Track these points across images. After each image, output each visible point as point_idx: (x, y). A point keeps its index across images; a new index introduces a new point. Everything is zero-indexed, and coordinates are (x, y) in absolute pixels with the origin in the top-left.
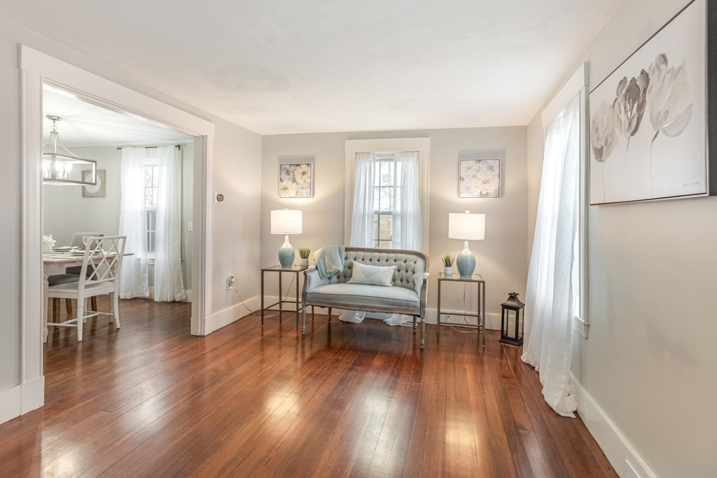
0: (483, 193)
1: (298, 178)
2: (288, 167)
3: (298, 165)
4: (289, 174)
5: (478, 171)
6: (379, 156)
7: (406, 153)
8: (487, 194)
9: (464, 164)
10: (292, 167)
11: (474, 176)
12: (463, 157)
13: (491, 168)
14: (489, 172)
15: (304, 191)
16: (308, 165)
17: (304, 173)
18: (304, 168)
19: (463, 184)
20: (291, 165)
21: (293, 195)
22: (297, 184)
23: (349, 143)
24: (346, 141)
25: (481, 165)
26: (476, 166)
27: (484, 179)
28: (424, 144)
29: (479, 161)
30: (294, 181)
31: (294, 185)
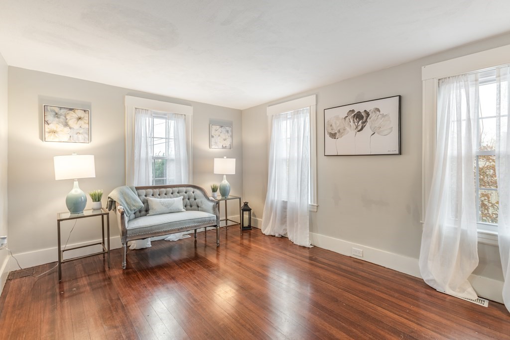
0: (224, 146)
1: (72, 122)
2: (57, 110)
3: (71, 109)
4: (57, 117)
5: (221, 133)
6: (155, 113)
7: (176, 115)
8: (226, 147)
9: (214, 128)
10: (62, 111)
11: (219, 136)
12: (212, 123)
13: (227, 132)
14: (227, 134)
15: (80, 137)
16: (85, 111)
17: (80, 118)
18: (80, 113)
19: (213, 140)
20: (61, 108)
21: (66, 138)
22: (70, 128)
23: (128, 99)
24: (126, 96)
25: (223, 130)
26: (220, 129)
27: (224, 138)
28: (189, 111)
29: (222, 126)
30: (66, 125)
31: (67, 129)
